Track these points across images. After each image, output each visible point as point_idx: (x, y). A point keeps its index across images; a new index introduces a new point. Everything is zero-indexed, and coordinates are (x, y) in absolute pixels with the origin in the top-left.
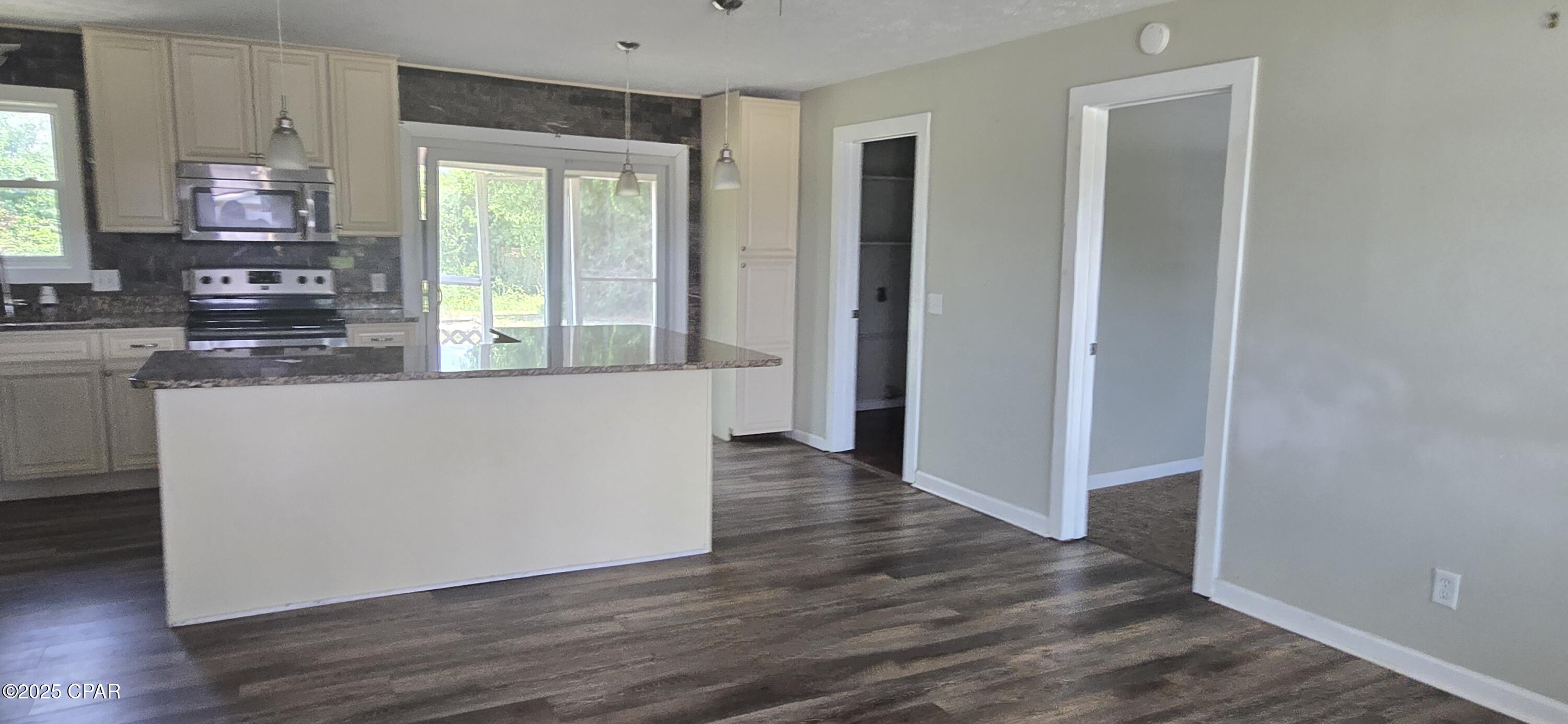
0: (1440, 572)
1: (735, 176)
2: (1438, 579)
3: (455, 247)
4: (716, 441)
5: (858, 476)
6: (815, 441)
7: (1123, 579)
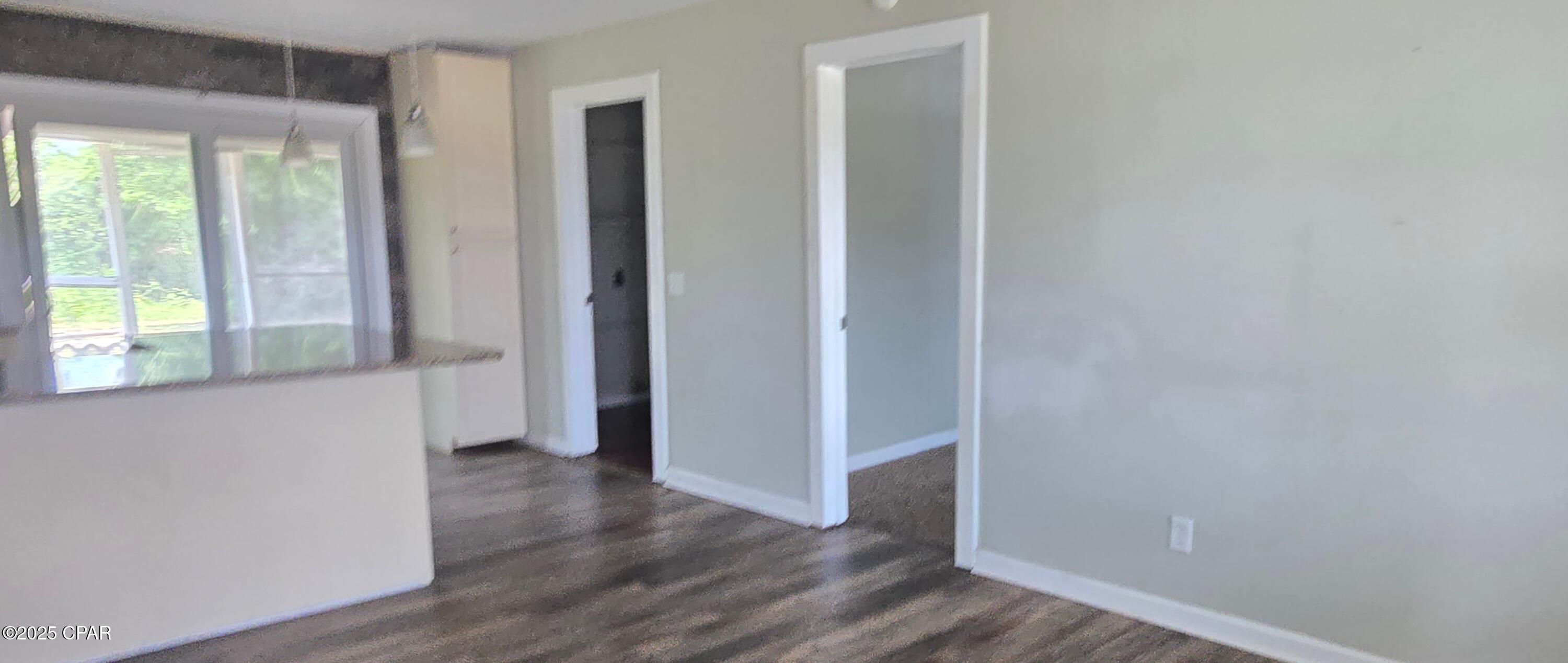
0: (1176, 519)
1: (428, 138)
2: (1174, 525)
3: (91, 246)
4: (431, 453)
5: (605, 481)
6: (553, 444)
7: (885, 561)
